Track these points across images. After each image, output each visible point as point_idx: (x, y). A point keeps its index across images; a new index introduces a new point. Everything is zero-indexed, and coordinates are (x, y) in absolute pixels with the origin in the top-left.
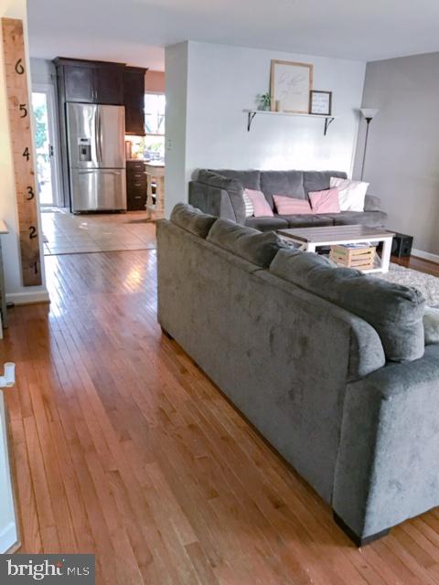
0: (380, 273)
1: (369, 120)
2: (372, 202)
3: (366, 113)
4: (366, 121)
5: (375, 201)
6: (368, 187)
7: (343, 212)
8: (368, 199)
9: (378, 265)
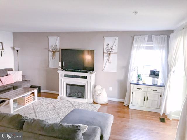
0: (35, 102)
1: (18, 51)
2: (25, 77)
3: (16, 49)
4: (17, 51)
5: (26, 77)
6: (22, 73)
7: (15, 82)
8: (23, 76)
9: (34, 99)
